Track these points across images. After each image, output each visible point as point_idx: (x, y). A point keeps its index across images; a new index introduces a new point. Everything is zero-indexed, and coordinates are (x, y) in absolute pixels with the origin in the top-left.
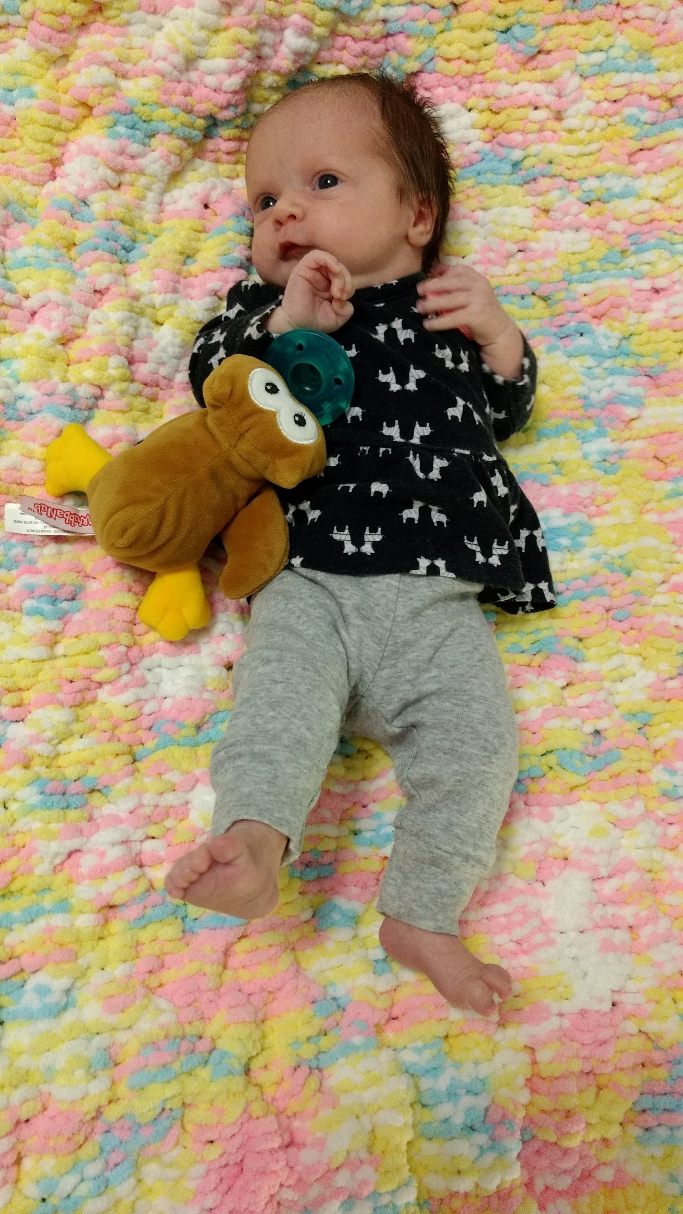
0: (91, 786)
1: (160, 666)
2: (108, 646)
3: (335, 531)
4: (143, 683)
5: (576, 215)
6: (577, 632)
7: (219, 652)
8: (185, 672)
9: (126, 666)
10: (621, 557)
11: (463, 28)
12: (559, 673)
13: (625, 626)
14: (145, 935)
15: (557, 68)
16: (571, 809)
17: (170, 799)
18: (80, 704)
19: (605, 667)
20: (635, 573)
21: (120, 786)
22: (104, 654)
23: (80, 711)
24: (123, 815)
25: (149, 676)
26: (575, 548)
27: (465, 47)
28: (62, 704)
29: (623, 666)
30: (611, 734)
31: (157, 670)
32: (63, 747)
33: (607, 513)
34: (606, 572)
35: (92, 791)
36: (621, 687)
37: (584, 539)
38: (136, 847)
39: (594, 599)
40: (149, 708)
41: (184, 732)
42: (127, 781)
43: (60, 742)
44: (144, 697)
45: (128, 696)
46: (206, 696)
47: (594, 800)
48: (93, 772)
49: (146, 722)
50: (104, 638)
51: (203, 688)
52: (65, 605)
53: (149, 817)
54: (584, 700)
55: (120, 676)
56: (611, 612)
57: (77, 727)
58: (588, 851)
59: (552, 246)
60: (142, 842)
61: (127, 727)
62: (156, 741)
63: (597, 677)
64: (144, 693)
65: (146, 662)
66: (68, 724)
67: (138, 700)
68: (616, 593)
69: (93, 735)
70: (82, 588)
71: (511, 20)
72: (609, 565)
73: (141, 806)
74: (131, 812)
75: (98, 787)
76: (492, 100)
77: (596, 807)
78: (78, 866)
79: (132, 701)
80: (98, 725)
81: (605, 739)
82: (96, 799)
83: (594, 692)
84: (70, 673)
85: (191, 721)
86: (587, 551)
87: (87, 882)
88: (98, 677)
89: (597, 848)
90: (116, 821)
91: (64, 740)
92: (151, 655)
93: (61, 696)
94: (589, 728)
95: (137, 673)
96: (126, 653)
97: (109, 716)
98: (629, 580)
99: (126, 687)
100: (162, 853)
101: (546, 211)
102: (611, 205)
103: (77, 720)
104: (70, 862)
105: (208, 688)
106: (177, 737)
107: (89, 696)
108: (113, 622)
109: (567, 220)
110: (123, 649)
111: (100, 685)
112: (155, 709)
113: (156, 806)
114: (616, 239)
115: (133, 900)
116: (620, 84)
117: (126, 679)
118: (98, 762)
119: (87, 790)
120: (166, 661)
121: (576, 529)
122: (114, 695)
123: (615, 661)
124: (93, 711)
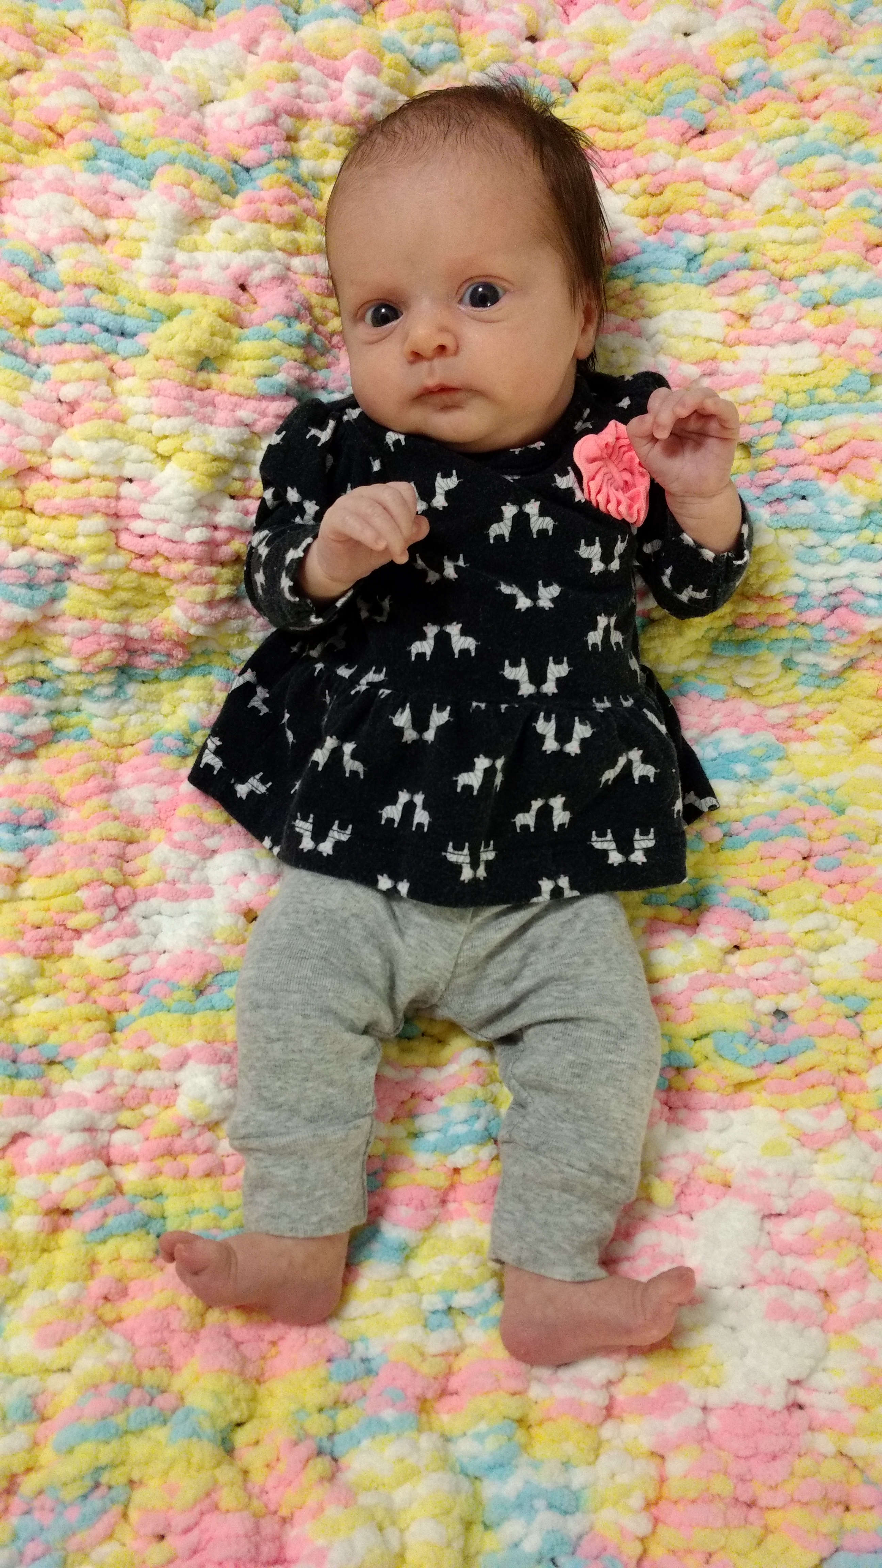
0: (51, 1055)
1: (160, 913)
2: (87, 885)
4: (133, 933)
5: (794, 322)
6: (757, 882)
7: (236, 897)
8: (188, 920)
9: (112, 911)
10: (829, 790)
12: (721, 931)
13: (832, 877)
14: (104, 1252)
16: (736, 1116)
17: (151, 1078)
18: (46, 956)
19: (796, 928)
20: (851, 811)
21: (87, 1058)
22: (83, 895)
23: (47, 965)
24: (88, 1095)
25: (143, 925)
26: (759, 776)
28: (23, 953)
29: (827, 928)
30: (802, 1018)
31: (156, 918)
32: (20, 1007)
34: (804, 807)
35: (51, 1063)
36: (823, 957)
37: (772, 765)
38: (103, 1138)
39: (783, 840)
40: (137, 965)
41: (178, 995)
42: (97, 1052)
43: (16, 1001)
44: (133, 951)
45: (111, 948)
46: (212, 950)
47: (771, 1106)
48: (54, 1038)
49: (132, 982)
50: (83, 874)
51: (210, 939)
52: (30, 834)
53: (122, 1100)
54: (761, 969)
55: (101, 923)
56: (811, 860)
57: (39, 983)
58: (757, 1174)
59: (755, 367)
60: (111, 1132)
61: (107, 988)
62: (142, 1006)
63: (784, 941)
64: (134, 945)
65: (140, 907)
66: (29, 978)
67: (124, 954)
68: (820, 834)
69: (61, 995)
70: (54, 815)
72: (810, 800)
73: (112, 1084)
74: (98, 1092)
75: (59, 1059)
76: (648, 179)
77: (773, 1115)
78: (25, 1155)
79: (115, 954)
80: (69, 984)
81: (793, 1022)
82: (56, 1072)
83: (776, 960)
84: (35, 917)
85: (190, 982)
86: (774, 781)
87: (34, 1176)
88: (74, 922)
89: (770, 1170)
90: (81, 1101)
91: (21, 998)
92: (147, 899)
93: (22, 944)
94: (767, 1006)
95: (127, 920)
96: (113, 895)
97: (85, 973)
98: (842, 819)
99: (110, 936)
100: (138, 1147)
101: (746, 317)
103: (41, 974)
104: (14, 1149)
105: (217, 941)
106: (168, 1001)
107: (59, 946)
108: (96, 856)
110: (108, 889)
111: (78, 933)
112: (147, 966)
113: (132, 1086)
115: (91, 1203)
117: (109, 926)
118: (62, 1028)
119: (44, 1059)
120: (167, 907)
121: (758, 753)
122: (95, 947)
123: (813, 921)
124: (65, 966)
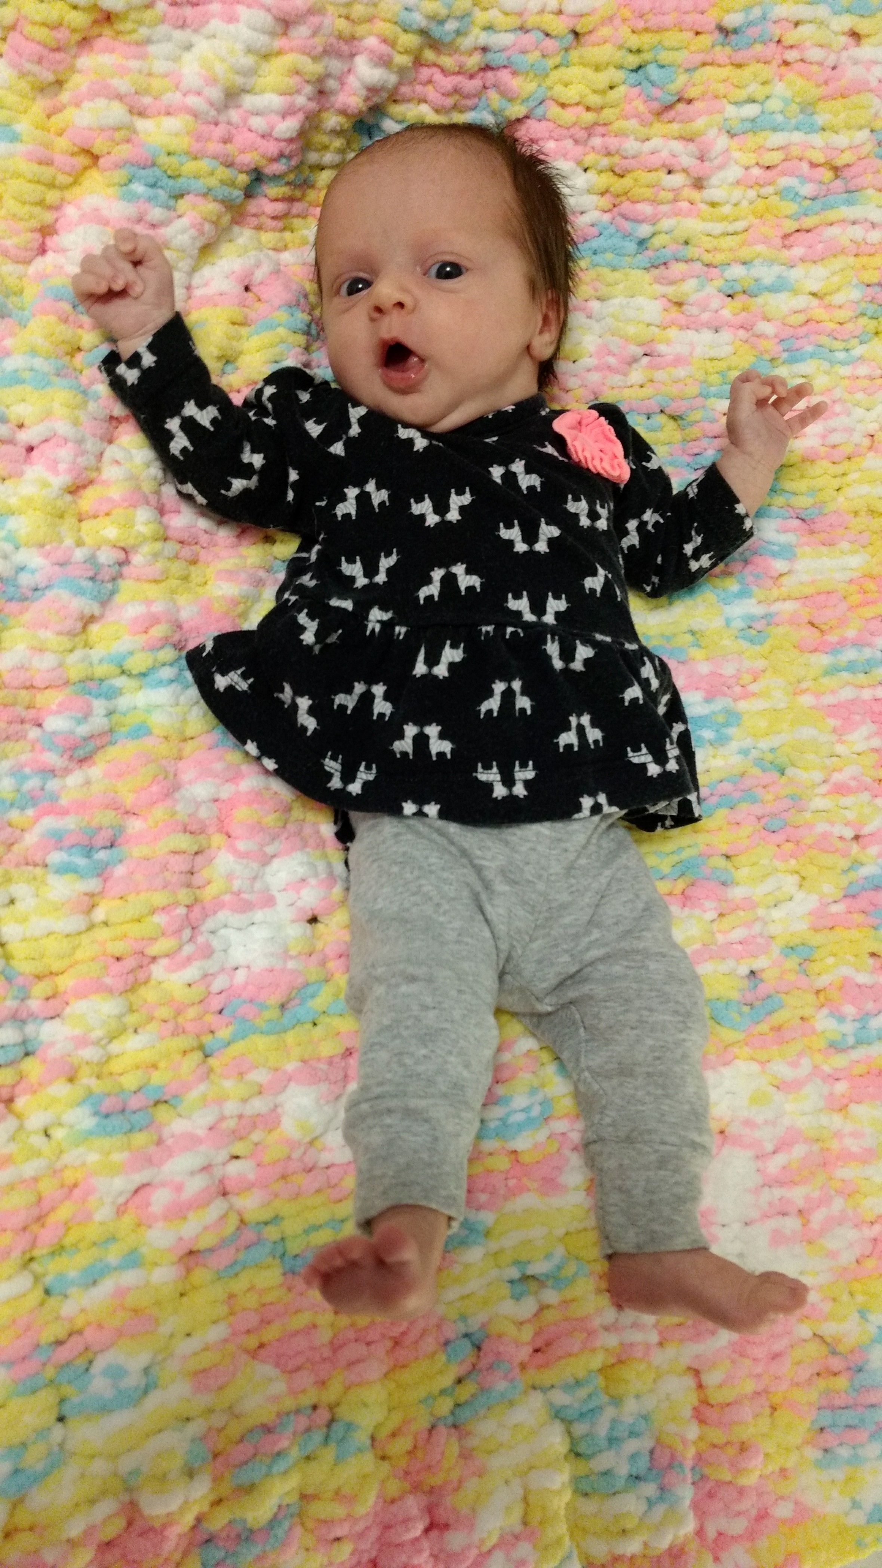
0: (157, 1097)
1: (226, 926)
2: (163, 909)
3: (480, 769)
4: (207, 952)
5: (717, 311)
6: (724, 848)
7: (300, 904)
8: (260, 934)
9: (187, 933)
10: (772, 750)
11: (584, 65)
12: (708, 904)
13: (779, 837)
14: (239, 1285)
15: (700, 124)
16: (726, 1071)
17: (258, 1105)
18: (131, 988)
19: (759, 892)
20: (790, 771)
21: (194, 1095)
22: (160, 919)
23: (133, 998)
24: (201, 1132)
25: (215, 943)
26: (721, 741)
27: (588, 91)
28: (110, 991)
29: (779, 888)
30: (770, 975)
31: (223, 932)
32: (115, 1047)
33: (754, 694)
34: (756, 771)
35: (157, 1103)
36: (776, 914)
37: (731, 731)
38: (218, 1172)
39: (744, 806)
40: (218, 984)
41: (267, 1015)
42: (202, 1087)
43: (110, 1042)
44: (211, 971)
45: (192, 972)
46: (291, 965)
47: (753, 1059)
48: (157, 1078)
49: (216, 1003)
50: (160, 898)
51: (286, 955)
52: (102, 855)
53: (234, 1132)
54: (738, 934)
55: (180, 948)
56: (763, 821)
57: (131, 1019)
58: (749, 1123)
59: (684, 350)
60: (224, 1164)
61: (192, 1013)
62: (231, 1029)
63: (749, 904)
64: (211, 966)
65: (209, 924)
66: (120, 1017)
67: (205, 976)
68: (769, 797)
69: (153, 1027)
70: (121, 829)
71: (647, 56)
72: (759, 762)
73: (223, 1118)
74: (210, 1129)
75: (166, 1098)
76: (616, 159)
77: (755, 1067)
78: (148, 1204)
79: (197, 978)
80: (157, 1014)
81: (762, 981)
82: (162, 1113)
83: (748, 925)
84: (118, 948)
85: (274, 1000)
86: (734, 745)
87: (160, 1224)
88: (153, 950)
89: (759, 1119)
90: (191, 1141)
91: (115, 1037)
92: (215, 912)
93: (108, 980)
94: (744, 970)
95: (200, 939)
96: (187, 915)
97: (170, 1001)
98: (783, 780)
99: (189, 960)
100: (251, 1176)
101: (680, 304)
102: (760, 300)
103: (131, 1010)
104: (137, 1199)
105: (291, 953)
106: (259, 1022)
107: (141, 975)
108: (167, 875)
109: (705, 316)
110: (182, 911)
111: (154, 959)
112: (227, 985)
113: (240, 1117)
114: (767, 345)
115: (223, 1243)
116: (776, 146)
117: (188, 949)
118: (162, 1065)
119: (152, 1103)
120: (236, 919)
121: (721, 719)
122: (174, 971)
123: (770, 884)
124: (148, 994)
